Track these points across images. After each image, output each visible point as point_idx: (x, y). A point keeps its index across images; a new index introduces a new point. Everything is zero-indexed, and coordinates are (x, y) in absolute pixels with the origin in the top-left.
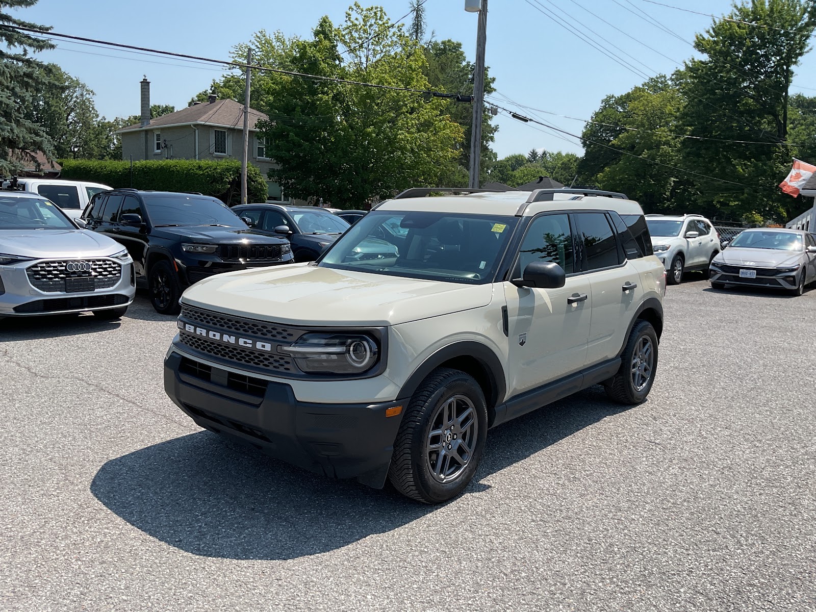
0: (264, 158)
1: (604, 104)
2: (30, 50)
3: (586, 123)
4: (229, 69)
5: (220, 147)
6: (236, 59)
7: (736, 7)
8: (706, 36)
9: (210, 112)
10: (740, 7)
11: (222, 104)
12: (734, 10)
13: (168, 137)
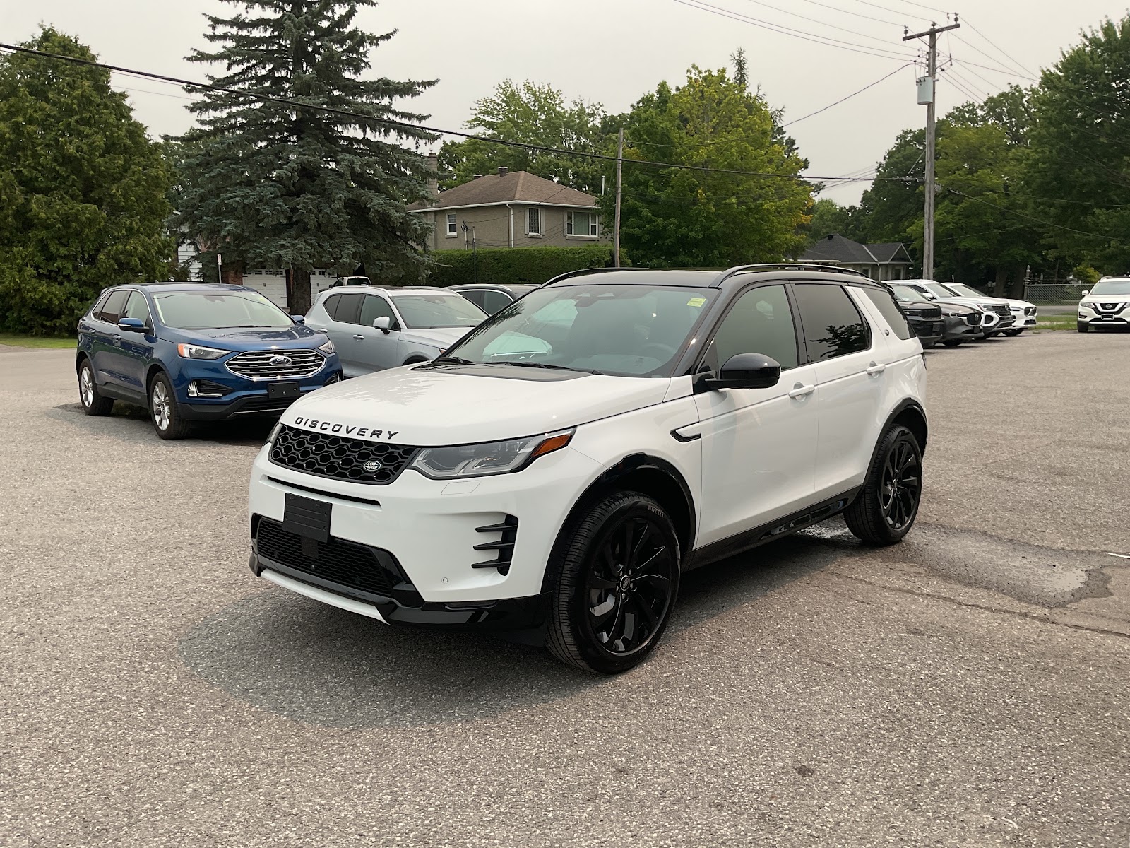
0: (574, 235)
1: (899, 141)
2: (422, 142)
4: (470, 128)
5: (534, 227)
6: (479, 116)
7: (1085, 36)
8: (1053, 70)
9: (519, 189)
10: (1089, 36)
11: (521, 178)
12: (1084, 40)
13: (468, 218)
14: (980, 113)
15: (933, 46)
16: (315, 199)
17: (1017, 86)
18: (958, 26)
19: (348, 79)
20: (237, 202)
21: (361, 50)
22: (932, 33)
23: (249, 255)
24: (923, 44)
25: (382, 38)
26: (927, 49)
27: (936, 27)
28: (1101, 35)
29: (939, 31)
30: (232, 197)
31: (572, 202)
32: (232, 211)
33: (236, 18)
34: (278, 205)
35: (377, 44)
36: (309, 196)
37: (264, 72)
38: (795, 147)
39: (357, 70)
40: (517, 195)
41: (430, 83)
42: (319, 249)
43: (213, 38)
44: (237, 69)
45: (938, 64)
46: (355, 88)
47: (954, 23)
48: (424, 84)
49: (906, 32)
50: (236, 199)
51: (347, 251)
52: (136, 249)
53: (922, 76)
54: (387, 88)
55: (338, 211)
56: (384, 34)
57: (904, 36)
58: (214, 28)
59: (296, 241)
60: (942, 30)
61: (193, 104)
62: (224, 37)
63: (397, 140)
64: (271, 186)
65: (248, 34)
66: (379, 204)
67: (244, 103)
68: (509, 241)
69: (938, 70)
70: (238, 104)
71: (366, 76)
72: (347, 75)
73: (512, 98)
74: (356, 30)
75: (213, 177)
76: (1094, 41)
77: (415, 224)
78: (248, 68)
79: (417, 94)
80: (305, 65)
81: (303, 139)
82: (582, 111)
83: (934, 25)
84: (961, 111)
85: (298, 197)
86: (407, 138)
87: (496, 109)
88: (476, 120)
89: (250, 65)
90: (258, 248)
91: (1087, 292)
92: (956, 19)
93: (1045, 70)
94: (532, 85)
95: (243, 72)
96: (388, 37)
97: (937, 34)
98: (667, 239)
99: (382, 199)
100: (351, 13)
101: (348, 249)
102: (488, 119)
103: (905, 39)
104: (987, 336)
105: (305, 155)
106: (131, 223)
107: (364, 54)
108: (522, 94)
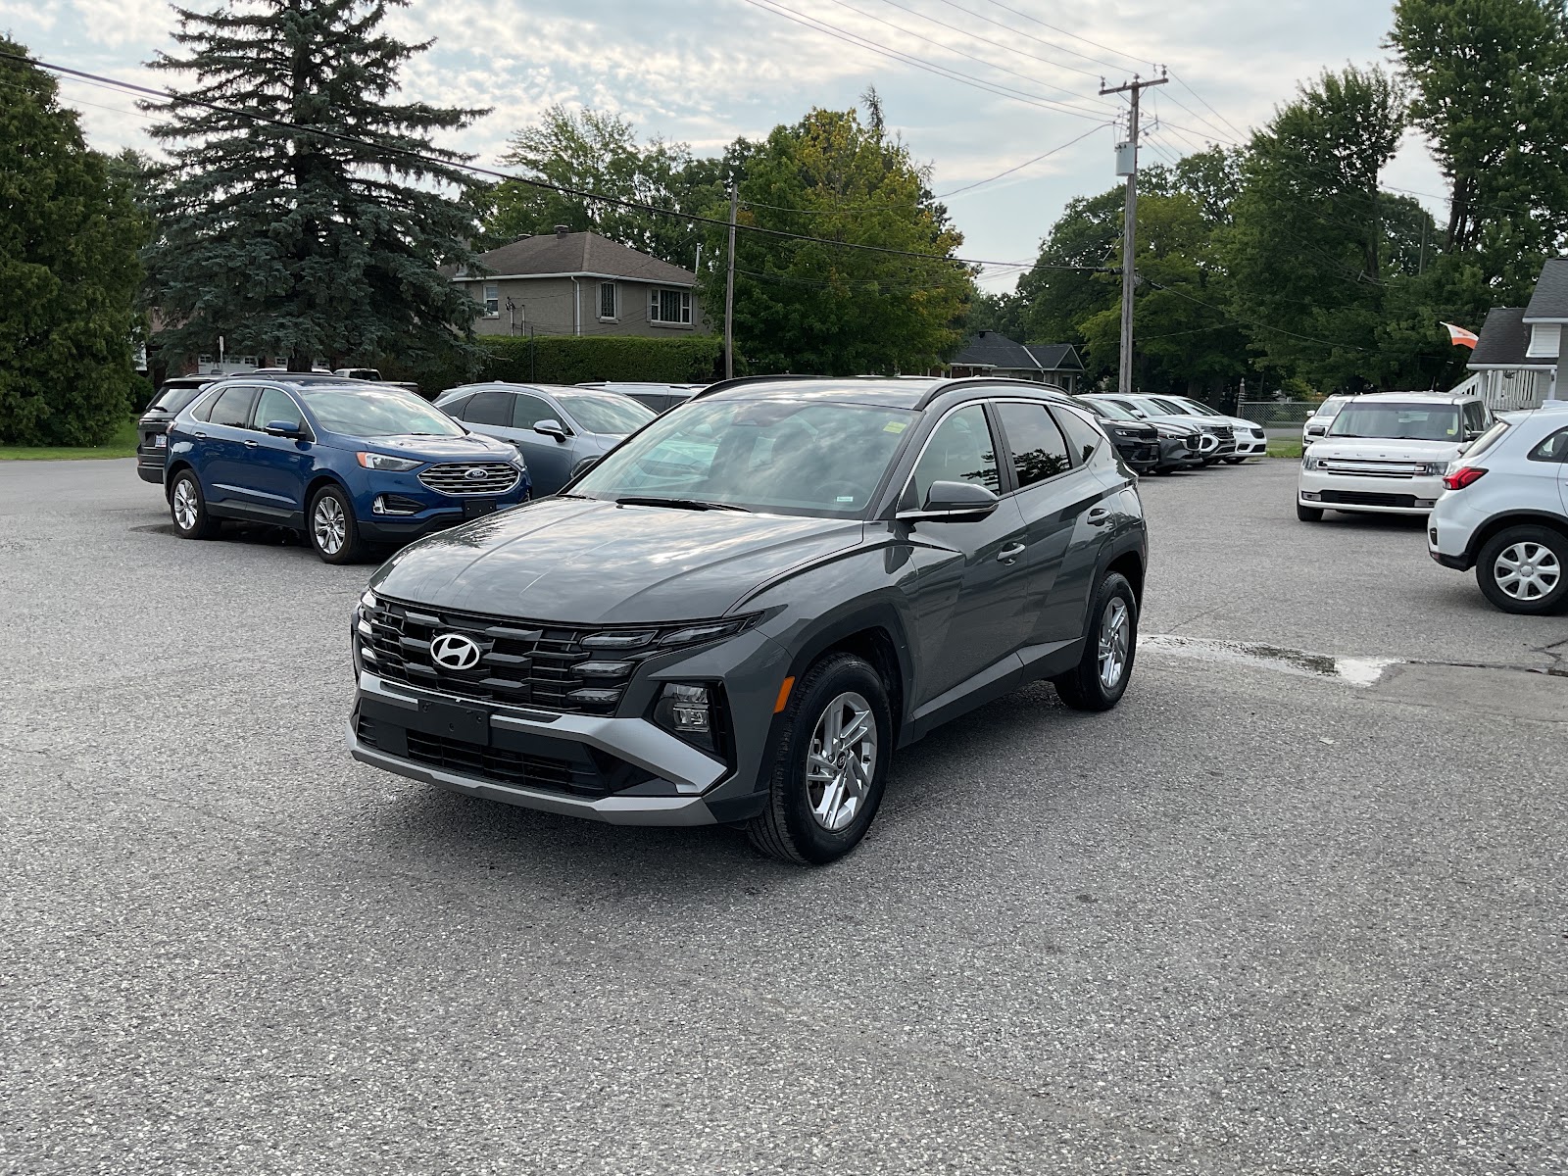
0: (659, 321)
1: (1068, 211)
3: (1041, 242)
4: (506, 166)
5: (608, 310)
6: (519, 151)
7: (1304, 91)
8: (1267, 132)
9: (586, 256)
10: (1308, 91)
11: (588, 241)
12: (1302, 95)
13: (515, 293)
14: (1171, 179)
15: (1135, 104)
16: (327, 263)
17: (1217, 146)
18: (1165, 81)
19: (367, 102)
20: (219, 265)
21: (391, 64)
22: (1135, 88)
23: (234, 336)
24: (1124, 100)
25: (416, 48)
26: (1129, 107)
27: (1140, 81)
28: (1322, 91)
29: (1143, 85)
30: (210, 258)
31: (656, 276)
32: (210, 277)
33: (216, 14)
34: (277, 270)
35: (408, 57)
36: (317, 258)
37: (249, 88)
38: (946, 216)
39: (382, 90)
40: (585, 264)
41: (481, 112)
42: (331, 332)
43: (183, 38)
44: (211, 81)
45: (1140, 125)
46: (378, 113)
47: (1161, 77)
48: (473, 113)
49: (1103, 85)
50: (217, 260)
51: (369, 335)
52: (102, 327)
53: (1122, 140)
54: (421, 116)
55: (355, 282)
56: (418, 44)
57: (1100, 89)
58: (184, 24)
59: (301, 320)
60: (1147, 84)
61: (154, 126)
62: (200, 37)
63: (434, 186)
64: (266, 244)
65: (232, 36)
66: (415, 273)
67: (225, 129)
68: (575, 326)
69: (1141, 134)
70: (217, 130)
71: (393, 99)
72: (366, 96)
73: (563, 129)
74: (384, 38)
75: (185, 229)
76: (1315, 98)
77: (463, 304)
78: (228, 81)
79: (463, 125)
80: (308, 80)
81: (307, 181)
82: (662, 152)
83: (1137, 77)
84: (1146, 174)
85: (301, 259)
86: (449, 184)
87: (542, 143)
88: (514, 155)
89: (231, 76)
90: (247, 327)
91: (1313, 412)
92: (1164, 73)
93: (1256, 131)
94: (592, 113)
95: (220, 86)
96: (423, 47)
97: (1141, 90)
98: (789, 331)
99: (419, 267)
100: (378, 14)
101: (372, 333)
102: (531, 156)
103: (1103, 92)
104: (1207, 463)
105: (312, 203)
106: (94, 293)
107: (393, 69)
108: (579, 125)
